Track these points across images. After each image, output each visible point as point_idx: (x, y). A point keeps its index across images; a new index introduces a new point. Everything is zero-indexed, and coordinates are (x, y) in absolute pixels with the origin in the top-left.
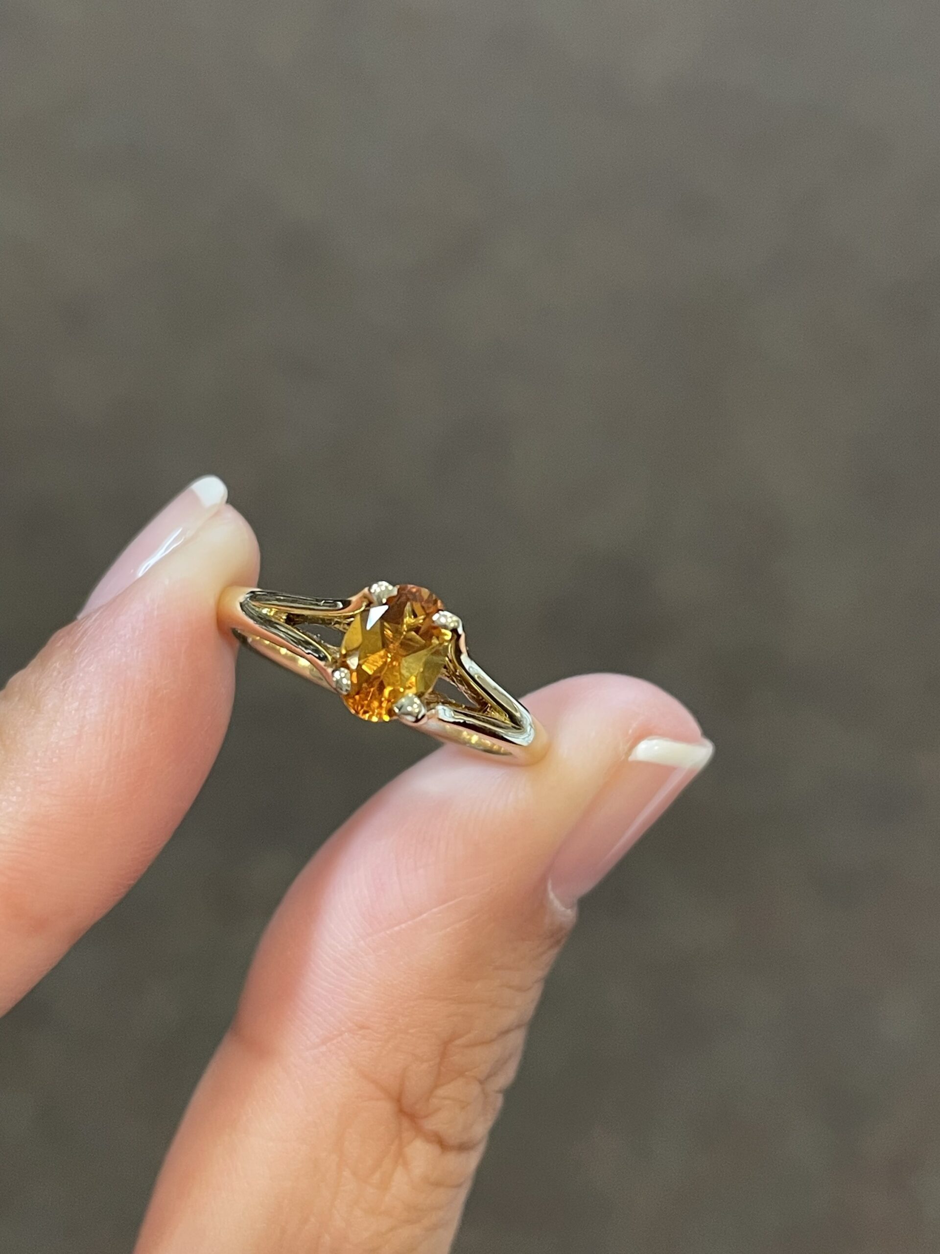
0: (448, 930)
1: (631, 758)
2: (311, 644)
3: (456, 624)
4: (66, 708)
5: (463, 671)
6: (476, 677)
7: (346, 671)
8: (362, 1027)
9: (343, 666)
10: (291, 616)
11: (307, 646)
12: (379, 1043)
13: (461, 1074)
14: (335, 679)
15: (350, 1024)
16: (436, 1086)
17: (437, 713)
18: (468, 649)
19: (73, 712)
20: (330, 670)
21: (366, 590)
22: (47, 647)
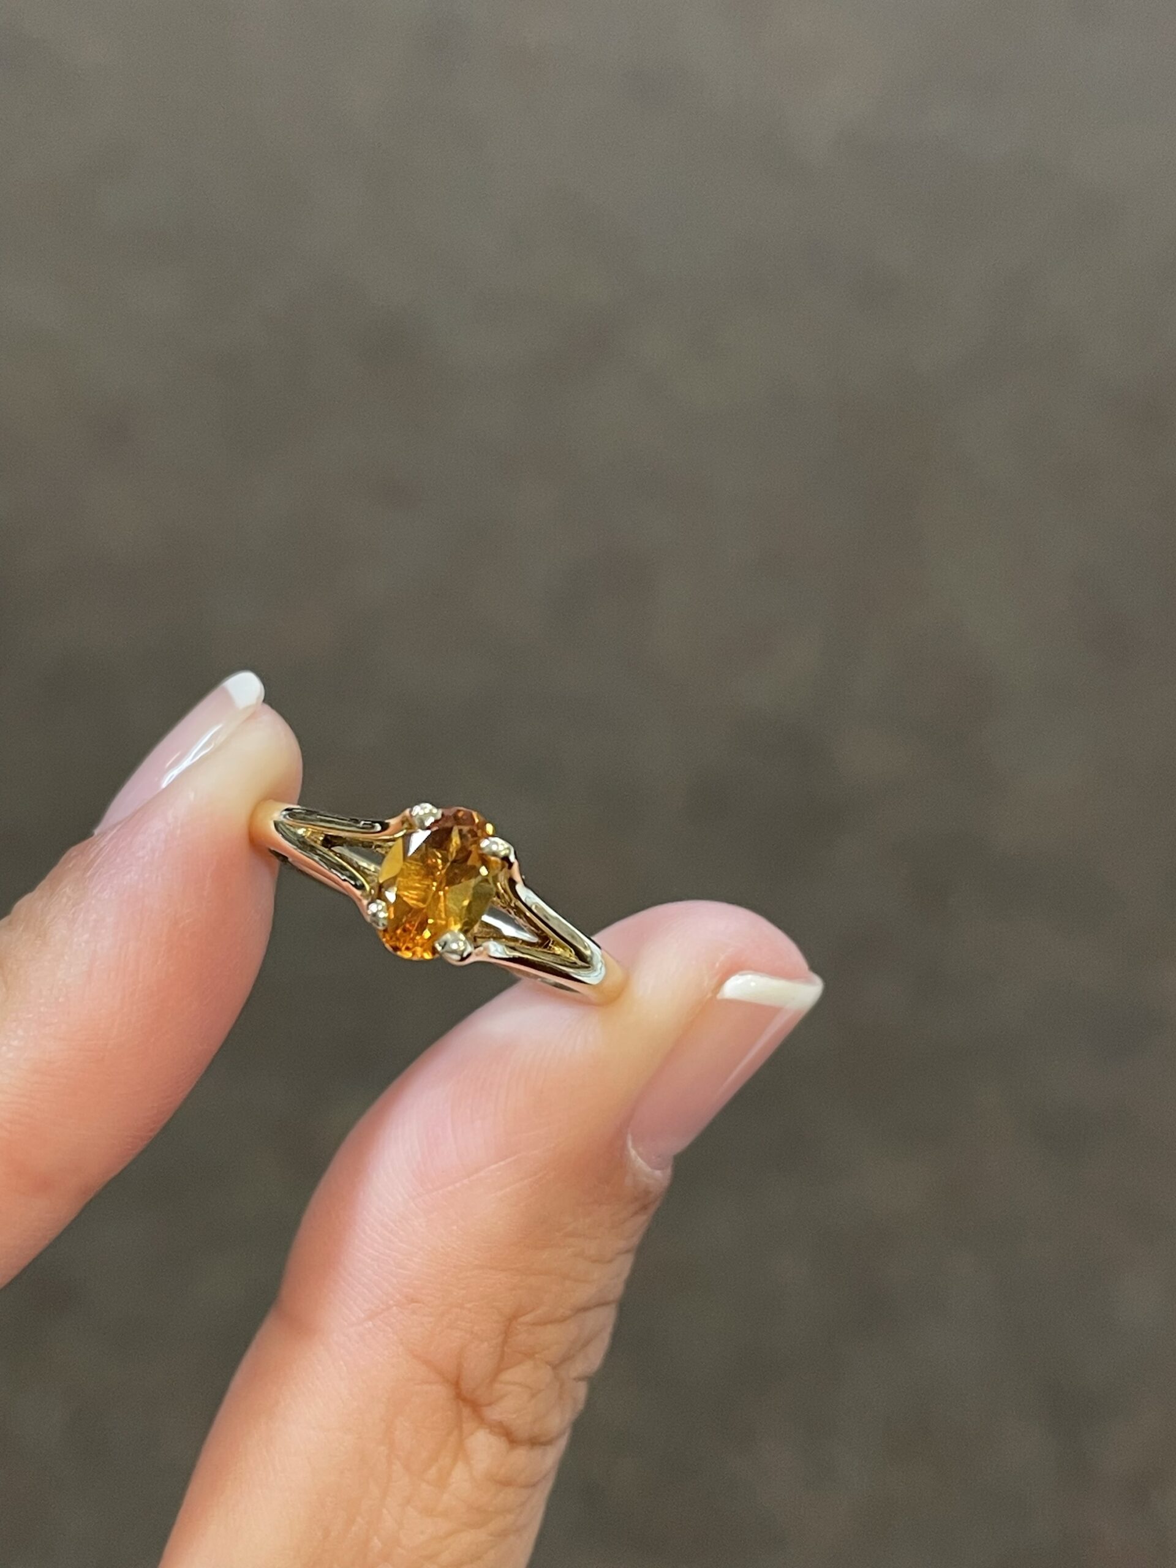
0: (508, 1189)
1: (719, 996)
2: (347, 870)
3: (507, 851)
4: (76, 940)
5: (519, 902)
6: (533, 908)
7: (384, 904)
8: (413, 1301)
9: (379, 898)
10: (329, 837)
11: (343, 872)
12: (431, 1319)
13: (529, 1355)
14: (370, 912)
15: (398, 1296)
16: (499, 1370)
17: (486, 949)
18: (523, 877)
19: (83, 945)
20: (365, 902)
21: (407, 812)
22: (58, 866)
